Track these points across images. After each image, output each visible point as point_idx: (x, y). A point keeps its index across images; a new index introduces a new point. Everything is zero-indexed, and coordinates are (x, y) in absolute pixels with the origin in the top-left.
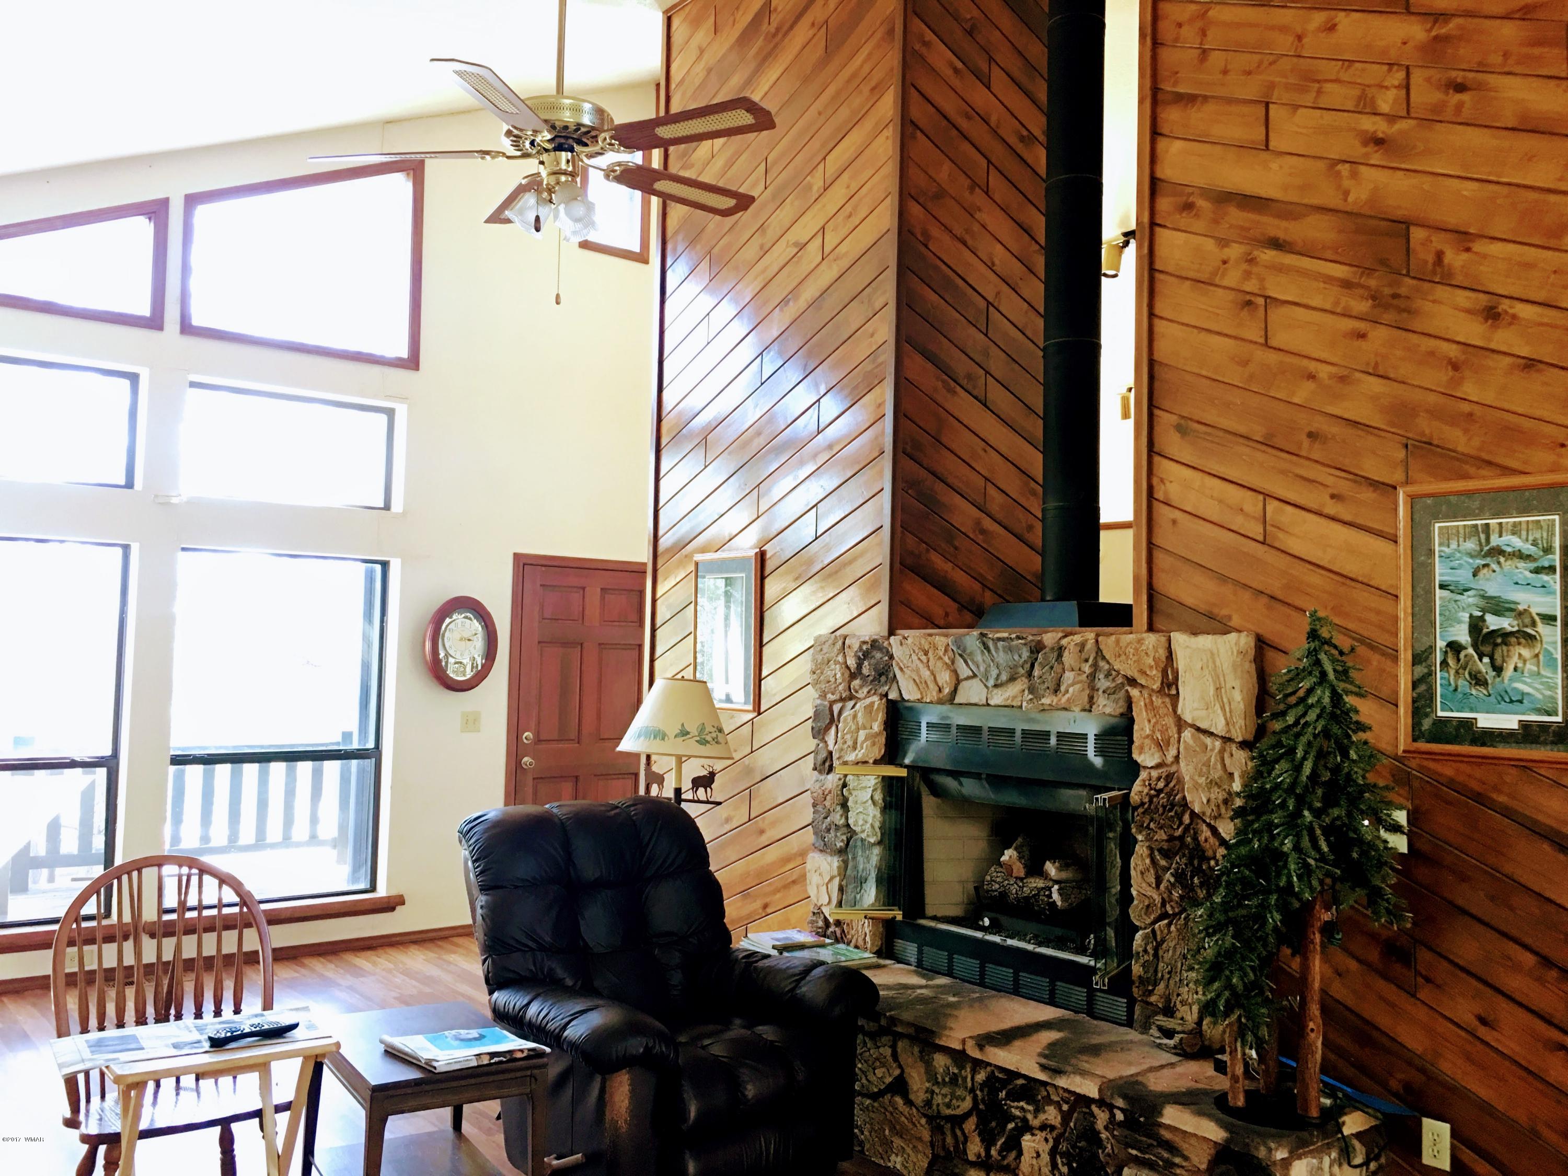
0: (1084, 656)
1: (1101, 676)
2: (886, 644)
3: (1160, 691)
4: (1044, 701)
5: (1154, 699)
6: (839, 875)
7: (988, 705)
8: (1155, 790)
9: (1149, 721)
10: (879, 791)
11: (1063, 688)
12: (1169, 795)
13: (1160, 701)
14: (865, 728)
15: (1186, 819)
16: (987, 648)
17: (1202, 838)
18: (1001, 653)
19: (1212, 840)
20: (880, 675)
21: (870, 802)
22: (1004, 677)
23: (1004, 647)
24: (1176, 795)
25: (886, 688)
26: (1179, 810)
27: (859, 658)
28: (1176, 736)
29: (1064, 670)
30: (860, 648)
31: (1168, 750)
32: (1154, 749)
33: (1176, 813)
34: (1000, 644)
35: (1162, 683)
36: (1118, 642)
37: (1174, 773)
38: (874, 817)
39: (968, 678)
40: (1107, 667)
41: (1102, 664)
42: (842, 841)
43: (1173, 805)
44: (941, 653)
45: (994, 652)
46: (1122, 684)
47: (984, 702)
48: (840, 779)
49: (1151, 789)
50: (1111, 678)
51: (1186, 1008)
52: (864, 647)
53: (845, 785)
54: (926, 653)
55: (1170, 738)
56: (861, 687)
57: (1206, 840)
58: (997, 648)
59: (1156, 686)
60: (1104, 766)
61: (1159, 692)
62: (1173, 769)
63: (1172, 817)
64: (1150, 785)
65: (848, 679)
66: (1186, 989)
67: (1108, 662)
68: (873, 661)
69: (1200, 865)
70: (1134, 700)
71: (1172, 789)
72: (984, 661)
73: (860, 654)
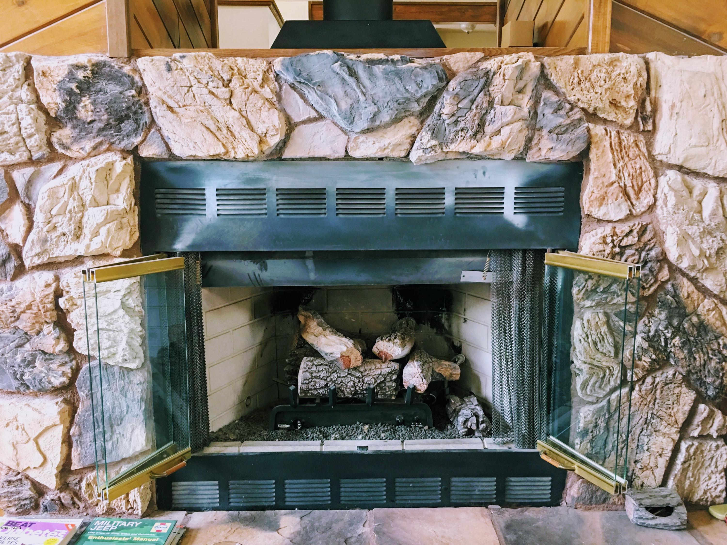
0: (521, 84)
1: (548, 111)
2: (127, 69)
3: (634, 127)
4: (453, 147)
5: (623, 137)
6: (62, 421)
7: (347, 157)
8: (620, 247)
9: (615, 165)
10: (136, 295)
11: (489, 129)
12: (639, 251)
13: (632, 139)
14: (96, 204)
15: (665, 274)
16: (352, 73)
17: (683, 293)
18: (381, 83)
19: (696, 295)
20: (121, 120)
21: (121, 312)
22: (385, 117)
23: (386, 73)
24: (650, 249)
25: (137, 140)
26: (656, 266)
27: (70, 93)
28: (653, 181)
29: (491, 104)
30: (71, 76)
31: (638, 198)
32: (621, 199)
33: (651, 271)
34: (378, 69)
35: (636, 118)
36: (576, 64)
37: (647, 225)
38: (132, 331)
39: (310, 120)
40: (555, 99)
41: (547, 94)
42: (64, 374)
43: (646, 263)
44: (256, 85)
45: (367, 82)
46: (580, 119)
47: (342, 154)
48: (48, 286)
49: (614, 246)
50: (562, 112)
51: (648, 472)
52: (80, 75)
53: (58, 294)
54: (227, 84)
55: (643, 183)
56: (76, 140)
57: (689, 296)
58: (372, 75)
59: (629, 121)
60: (528, 225)
61: (630, 128)
62: (645, 220)
63: (645, 275)
64: (613, 241)
65: (45, 128)
66: (647, 453)
67: (557, 93)
68: (101, 97)
69: (680, 323)
70: (594, 140)
71: (646, 244)
72: (346, 94)
73: (73, 86)
